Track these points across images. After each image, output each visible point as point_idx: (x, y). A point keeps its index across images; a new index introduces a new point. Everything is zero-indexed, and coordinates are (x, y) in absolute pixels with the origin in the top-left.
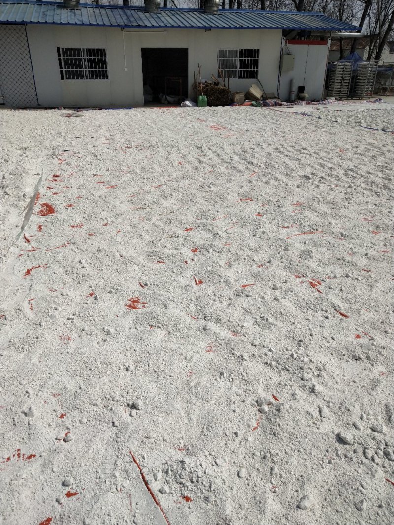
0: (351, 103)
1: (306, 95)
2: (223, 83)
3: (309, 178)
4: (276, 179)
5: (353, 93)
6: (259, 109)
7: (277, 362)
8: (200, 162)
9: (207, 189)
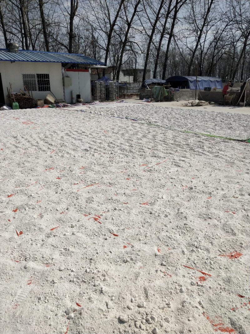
0: (107, 103)
1: (82, 100)
2: (28, 94)
3: (88, 150)
4: (68, 153)
5: (107, 97)
6: (53, 109)
7: (78, 278)
8: (16, 147)
9: (22, 165)
